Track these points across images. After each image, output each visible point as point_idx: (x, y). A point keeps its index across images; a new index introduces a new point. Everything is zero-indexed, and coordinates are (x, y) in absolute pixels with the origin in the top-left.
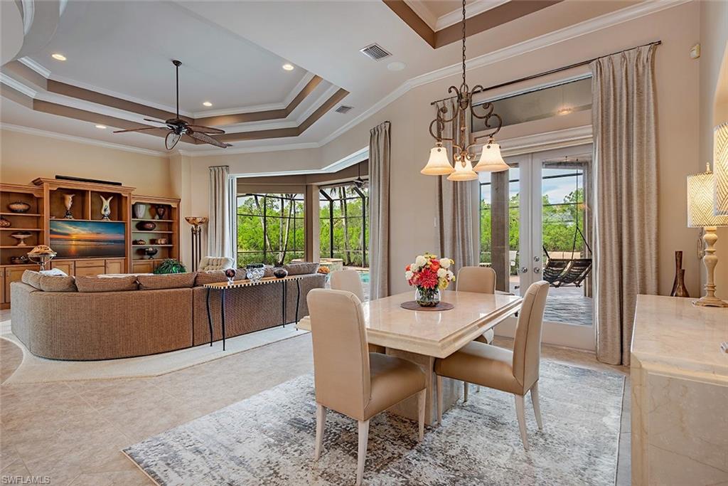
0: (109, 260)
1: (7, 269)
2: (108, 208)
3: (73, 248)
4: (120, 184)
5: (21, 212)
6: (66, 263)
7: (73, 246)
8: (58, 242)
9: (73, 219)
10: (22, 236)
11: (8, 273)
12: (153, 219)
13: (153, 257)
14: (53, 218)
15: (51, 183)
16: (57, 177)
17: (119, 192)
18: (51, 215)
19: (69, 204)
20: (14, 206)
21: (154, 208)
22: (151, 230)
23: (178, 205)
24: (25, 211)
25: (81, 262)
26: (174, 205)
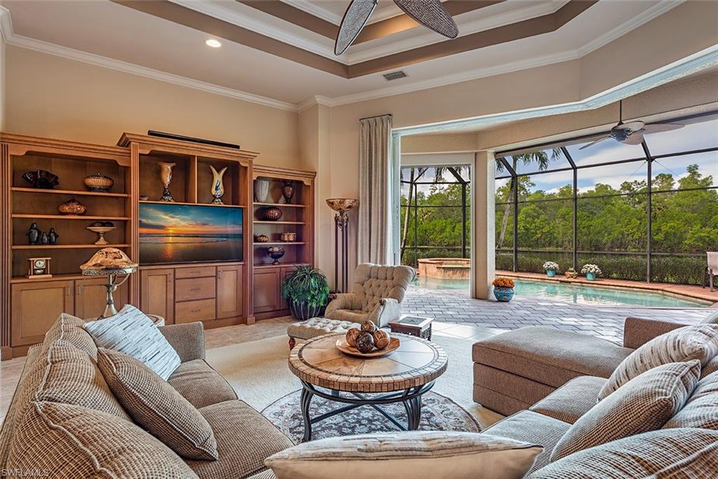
0: (221, 266)
1: (77, 282)
2: (221, 186)
3: (170, 248)
4: (238, 147)
5: (100, 190)
6: (162, 272)
7: (170, 245)
8: (148, 239)
9: (172, 202)
10: (101, 229)
11: (79, 290)
12: (277, 203)
13: (279, 260)
14: (145, 200)
15: (142, 142)
16: (151, 133)
17: (236, 160)
18: (141, 196)
19: (167, 178)
20: (92, 181)
21: (280, 186)
22: (276, 220)
23: (313, 182)
24: (107, 189)
25: (183, 270)
26: (307, 182)
